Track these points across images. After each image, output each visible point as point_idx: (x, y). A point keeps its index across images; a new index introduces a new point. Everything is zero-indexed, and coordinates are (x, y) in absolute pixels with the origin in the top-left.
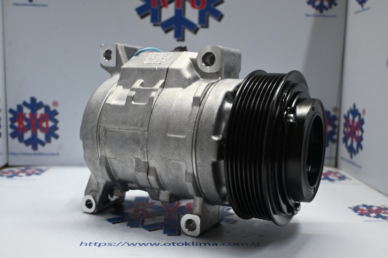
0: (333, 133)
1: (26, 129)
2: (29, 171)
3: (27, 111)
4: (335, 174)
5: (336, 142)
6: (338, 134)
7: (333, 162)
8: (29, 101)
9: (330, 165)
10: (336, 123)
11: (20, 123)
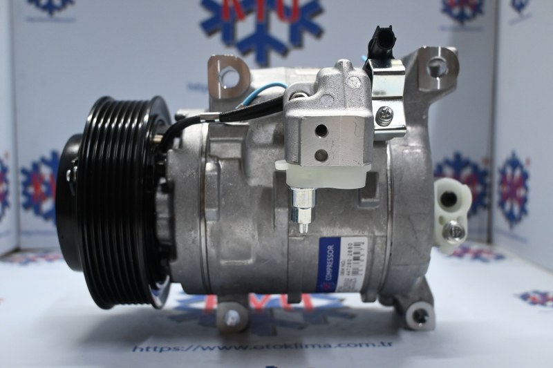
0: (483, 194)
1: (44, 197)
2: (51, 256)
3: (46, 171)
4: (490, 253)
5: (488, 207)
6: (490, 196)
7: (485, 236)
8: (48, 156)
9: (479, 241)
10: (488, 180)
11: (37, 188)
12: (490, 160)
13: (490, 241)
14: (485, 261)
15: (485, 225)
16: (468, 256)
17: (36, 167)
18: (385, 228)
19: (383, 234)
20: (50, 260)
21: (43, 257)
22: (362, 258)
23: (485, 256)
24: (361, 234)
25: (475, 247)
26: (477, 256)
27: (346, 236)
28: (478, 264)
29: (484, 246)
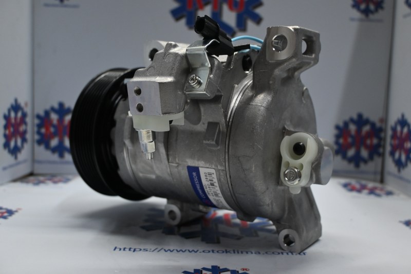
0: (379, 146)
1: (52, 136)
2: (56, 179)
3: (54, 117)
4: (382, 189)
5: (382, 155)
6: (384, 147)
7: (379, 177)
8: (56, 106)
9: (374, 181)
10: (382, 135)
11: (47, 129)
12: (384, 120)
13: (382, 181)
14: (379, 195)
15: (379, 169)
16: (365, 191)
17: (47, 113)
18: (224, 164)
19: (223, 168)
20: (55, 182)
21: (50, 180)
22: (215, 184)
23: (378, 192)
24: (210, 167)
25: (371, 185)
26: (372, 192)
27: (202, 167)
28: (372, 198)
29: (378, 185)
